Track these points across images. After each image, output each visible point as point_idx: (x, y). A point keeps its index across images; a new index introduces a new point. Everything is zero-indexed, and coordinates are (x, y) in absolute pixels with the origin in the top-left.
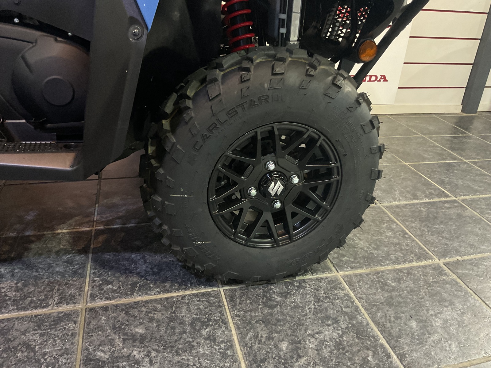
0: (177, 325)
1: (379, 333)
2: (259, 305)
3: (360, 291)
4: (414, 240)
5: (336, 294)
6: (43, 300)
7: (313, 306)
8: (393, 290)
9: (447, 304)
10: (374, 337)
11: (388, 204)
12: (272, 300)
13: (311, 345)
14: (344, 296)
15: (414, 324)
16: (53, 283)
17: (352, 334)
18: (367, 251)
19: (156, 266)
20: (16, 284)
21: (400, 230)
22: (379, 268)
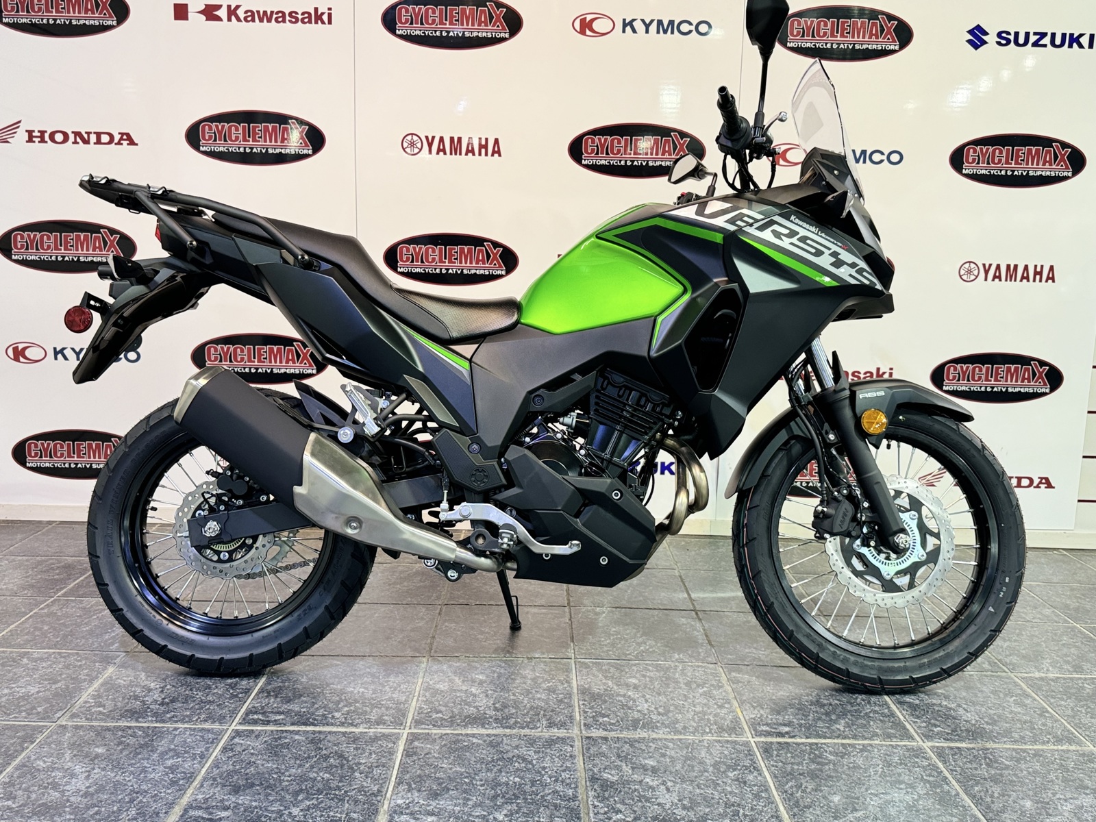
0: (695, 764)
1: (972, 805)
2: (804, 760)
3: (953, 763)
4: (1057, 721)
5: (917, 763)
6: (530, 722)
7: (881, 770)
8: (1007, 767)
9: (1088, 792)
10: (964, 807)
11: (1026, 675)
12: (822, 758)
13: (873, 803)
14: (930, 765)
15: (1028, 804)
16: (537, 708)
17: (932, 800)
18: (975, 725)
19: (661, 706)
20: (493, 704)
21: (1038, 707)
22: (990, 745)
